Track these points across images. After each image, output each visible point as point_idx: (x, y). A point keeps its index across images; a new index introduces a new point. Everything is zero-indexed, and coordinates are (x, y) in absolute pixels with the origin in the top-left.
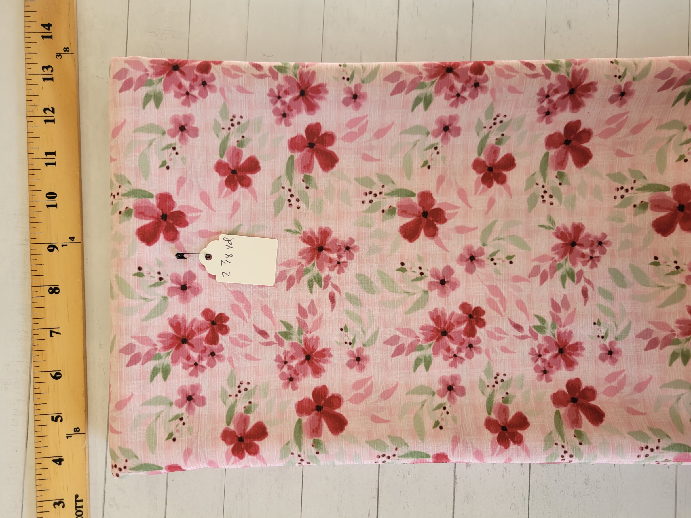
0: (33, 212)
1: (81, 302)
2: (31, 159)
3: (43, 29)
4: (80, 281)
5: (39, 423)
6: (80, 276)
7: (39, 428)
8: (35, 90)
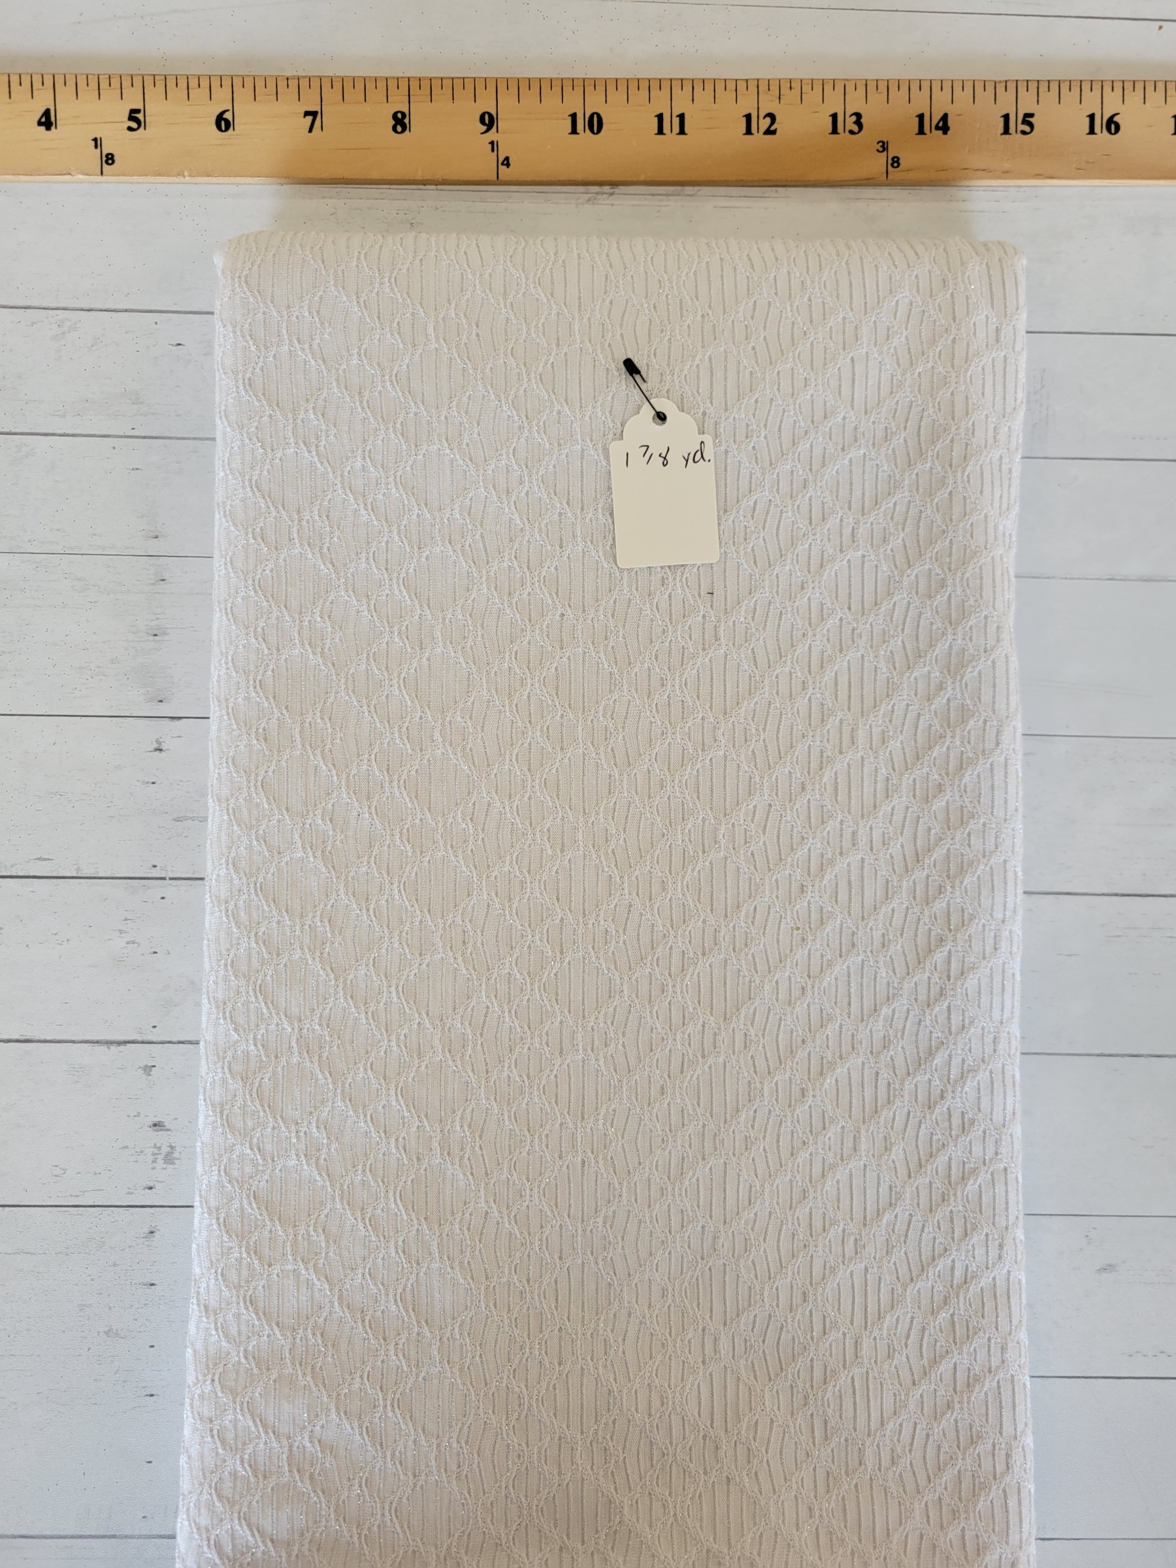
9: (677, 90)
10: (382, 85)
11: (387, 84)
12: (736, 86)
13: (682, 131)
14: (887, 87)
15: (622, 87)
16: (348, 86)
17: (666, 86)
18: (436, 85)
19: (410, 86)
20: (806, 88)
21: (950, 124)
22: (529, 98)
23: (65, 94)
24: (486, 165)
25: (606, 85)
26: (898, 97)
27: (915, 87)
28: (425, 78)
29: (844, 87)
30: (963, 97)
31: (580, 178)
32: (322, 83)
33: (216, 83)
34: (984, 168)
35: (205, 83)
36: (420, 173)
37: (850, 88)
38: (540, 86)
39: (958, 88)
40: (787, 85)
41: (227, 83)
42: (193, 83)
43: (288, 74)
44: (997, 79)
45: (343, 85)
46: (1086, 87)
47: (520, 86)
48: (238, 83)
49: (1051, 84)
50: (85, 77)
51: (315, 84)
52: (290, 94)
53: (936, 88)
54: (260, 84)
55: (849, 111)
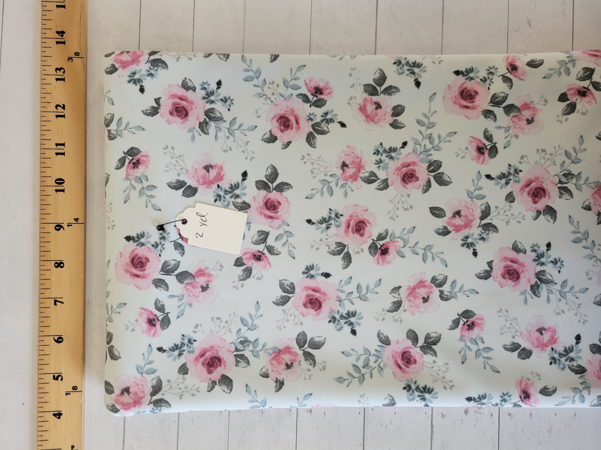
0: (43, 195)
1: (82, 275)
2: (43, 149)
3: (58, 36)
4: (82, 257)
5: (42, 381)
6: (82, 253)
7: (41, 386)
8: (48, 89)
9: (46, 147)
17: (43, 151)
18: (43, 249)
23: (47, 407)
30: (49, 24)
31: (83, 188)
33: (42, 343)
34: (80, 17)
35: (42, 348)
41: (42, 338)
42: (42, 353)
43: (38, 312)
48: (42, 334)
50: (39, 399)
51: (43, 301)
54: (42, 324)
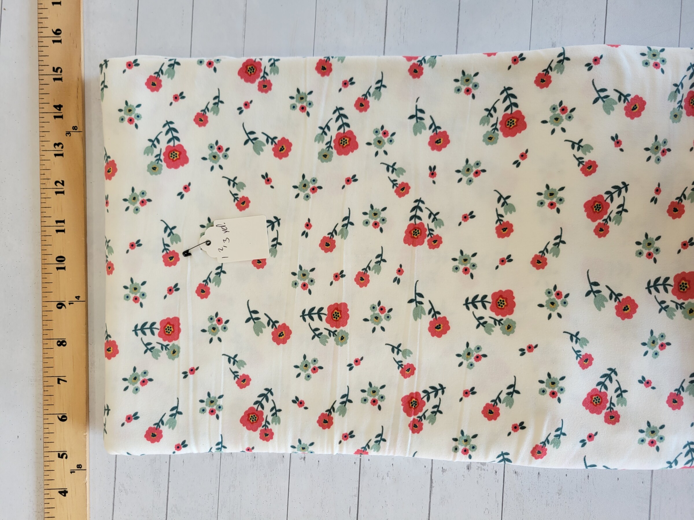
10: (46, 351)
11: (46, 348)
12: (44, 198)
13: (63, 221)
14: (43, 132)
15: (45, 247)
16: (47, 365)
19: (46, 339)
20: (44, 167)
21: (58, 104)
22: (51, 287)
24: (79, 306)
25: (44, 255)
26: (47, 127)
27: (42, 120)
28: (43, 332)
29: (43, 151)
32: (46, 377)
36: (83, 335)
37: (44, 148)
38: (45, 283)
39: (43, 101)
40: (43, 176)
44: (38, 83)
45: (46, 367)
46: (41, 44)
47: (45, 292)
49: (40, 60)
52: (51, 390)
53: (43, 111)
55: (53, 148)
